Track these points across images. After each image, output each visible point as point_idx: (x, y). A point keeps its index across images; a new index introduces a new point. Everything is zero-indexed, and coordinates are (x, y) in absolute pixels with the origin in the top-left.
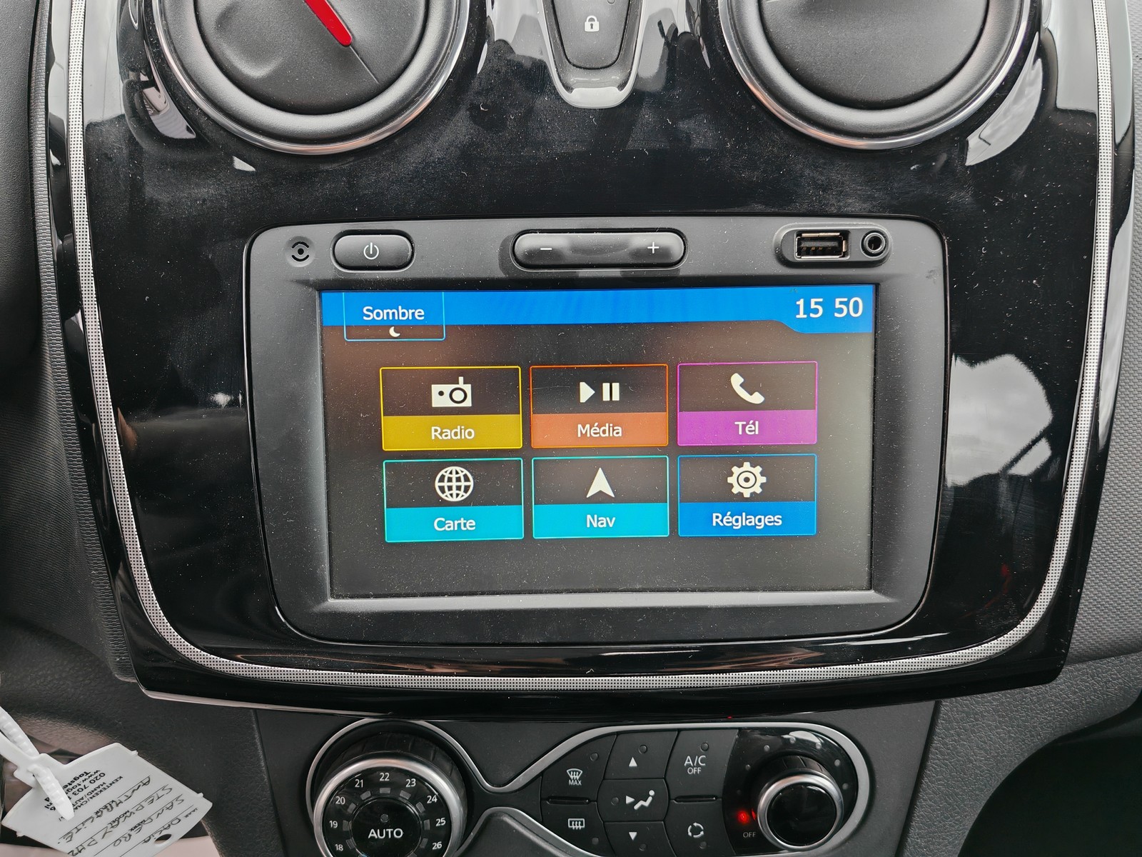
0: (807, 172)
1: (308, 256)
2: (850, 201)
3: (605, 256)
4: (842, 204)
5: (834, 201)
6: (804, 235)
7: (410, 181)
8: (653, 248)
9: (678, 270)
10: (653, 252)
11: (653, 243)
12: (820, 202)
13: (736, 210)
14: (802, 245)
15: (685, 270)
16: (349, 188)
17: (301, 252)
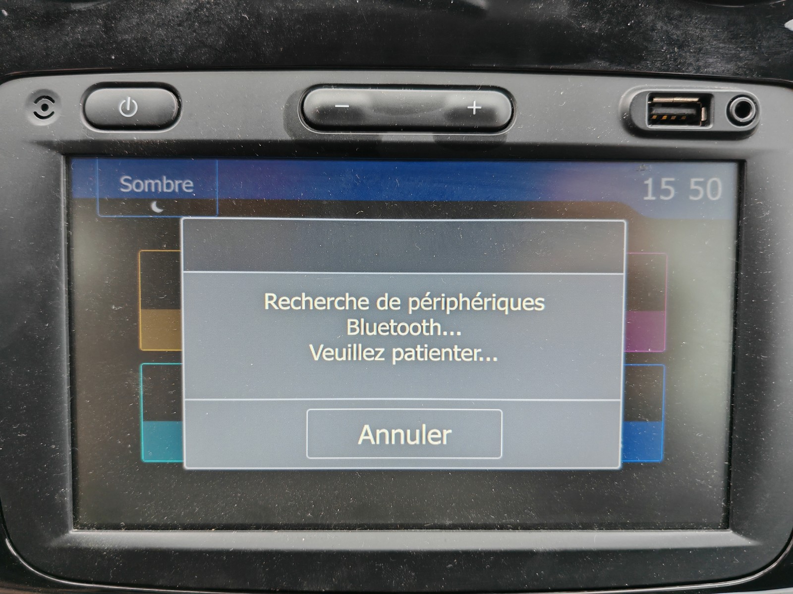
0: (659, 25)
1: (53, 113)
2: (711, 60)
3: (414, 116)
4: (701, 64)
5: (691, 60)
6: (656, 100)
7: (179, 25)
8: (475, 107)
9: (504, 136)
10: (474, 113)
11: (475, 103)
12: (675, 60)
13: (575, 66)
14: (654, 112)
15: (512, 136)
16: (106, 33)
17: (45, 107)
